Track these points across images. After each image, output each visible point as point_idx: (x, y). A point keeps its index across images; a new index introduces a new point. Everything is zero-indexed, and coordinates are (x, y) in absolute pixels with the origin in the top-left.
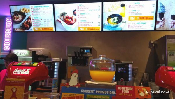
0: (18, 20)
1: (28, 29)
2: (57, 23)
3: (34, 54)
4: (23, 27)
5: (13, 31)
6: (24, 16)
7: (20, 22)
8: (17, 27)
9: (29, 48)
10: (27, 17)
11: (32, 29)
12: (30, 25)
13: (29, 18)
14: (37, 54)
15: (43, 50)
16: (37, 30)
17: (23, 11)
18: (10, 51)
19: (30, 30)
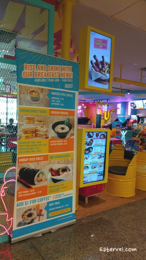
0: (132, 105)
1: (135, 108)
2: (144, 106)
3: (138, 116)
4: (134, 108)
5: (131, 109)
6: (134, 104)
7: (133, 106)
8: (132, 108)
9: (137, 114)
10: (135, 104)
11: (137, 108)
12: (136, 107)
13: (136, 105)
14: (139, 116)
15: (142, 115)
16: (138, 108)
17: (133, 103)
18: (130, 116)
19: (136, 109)
